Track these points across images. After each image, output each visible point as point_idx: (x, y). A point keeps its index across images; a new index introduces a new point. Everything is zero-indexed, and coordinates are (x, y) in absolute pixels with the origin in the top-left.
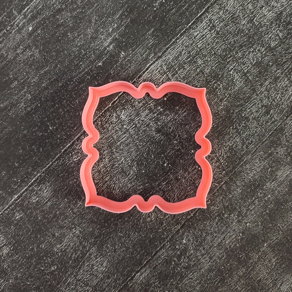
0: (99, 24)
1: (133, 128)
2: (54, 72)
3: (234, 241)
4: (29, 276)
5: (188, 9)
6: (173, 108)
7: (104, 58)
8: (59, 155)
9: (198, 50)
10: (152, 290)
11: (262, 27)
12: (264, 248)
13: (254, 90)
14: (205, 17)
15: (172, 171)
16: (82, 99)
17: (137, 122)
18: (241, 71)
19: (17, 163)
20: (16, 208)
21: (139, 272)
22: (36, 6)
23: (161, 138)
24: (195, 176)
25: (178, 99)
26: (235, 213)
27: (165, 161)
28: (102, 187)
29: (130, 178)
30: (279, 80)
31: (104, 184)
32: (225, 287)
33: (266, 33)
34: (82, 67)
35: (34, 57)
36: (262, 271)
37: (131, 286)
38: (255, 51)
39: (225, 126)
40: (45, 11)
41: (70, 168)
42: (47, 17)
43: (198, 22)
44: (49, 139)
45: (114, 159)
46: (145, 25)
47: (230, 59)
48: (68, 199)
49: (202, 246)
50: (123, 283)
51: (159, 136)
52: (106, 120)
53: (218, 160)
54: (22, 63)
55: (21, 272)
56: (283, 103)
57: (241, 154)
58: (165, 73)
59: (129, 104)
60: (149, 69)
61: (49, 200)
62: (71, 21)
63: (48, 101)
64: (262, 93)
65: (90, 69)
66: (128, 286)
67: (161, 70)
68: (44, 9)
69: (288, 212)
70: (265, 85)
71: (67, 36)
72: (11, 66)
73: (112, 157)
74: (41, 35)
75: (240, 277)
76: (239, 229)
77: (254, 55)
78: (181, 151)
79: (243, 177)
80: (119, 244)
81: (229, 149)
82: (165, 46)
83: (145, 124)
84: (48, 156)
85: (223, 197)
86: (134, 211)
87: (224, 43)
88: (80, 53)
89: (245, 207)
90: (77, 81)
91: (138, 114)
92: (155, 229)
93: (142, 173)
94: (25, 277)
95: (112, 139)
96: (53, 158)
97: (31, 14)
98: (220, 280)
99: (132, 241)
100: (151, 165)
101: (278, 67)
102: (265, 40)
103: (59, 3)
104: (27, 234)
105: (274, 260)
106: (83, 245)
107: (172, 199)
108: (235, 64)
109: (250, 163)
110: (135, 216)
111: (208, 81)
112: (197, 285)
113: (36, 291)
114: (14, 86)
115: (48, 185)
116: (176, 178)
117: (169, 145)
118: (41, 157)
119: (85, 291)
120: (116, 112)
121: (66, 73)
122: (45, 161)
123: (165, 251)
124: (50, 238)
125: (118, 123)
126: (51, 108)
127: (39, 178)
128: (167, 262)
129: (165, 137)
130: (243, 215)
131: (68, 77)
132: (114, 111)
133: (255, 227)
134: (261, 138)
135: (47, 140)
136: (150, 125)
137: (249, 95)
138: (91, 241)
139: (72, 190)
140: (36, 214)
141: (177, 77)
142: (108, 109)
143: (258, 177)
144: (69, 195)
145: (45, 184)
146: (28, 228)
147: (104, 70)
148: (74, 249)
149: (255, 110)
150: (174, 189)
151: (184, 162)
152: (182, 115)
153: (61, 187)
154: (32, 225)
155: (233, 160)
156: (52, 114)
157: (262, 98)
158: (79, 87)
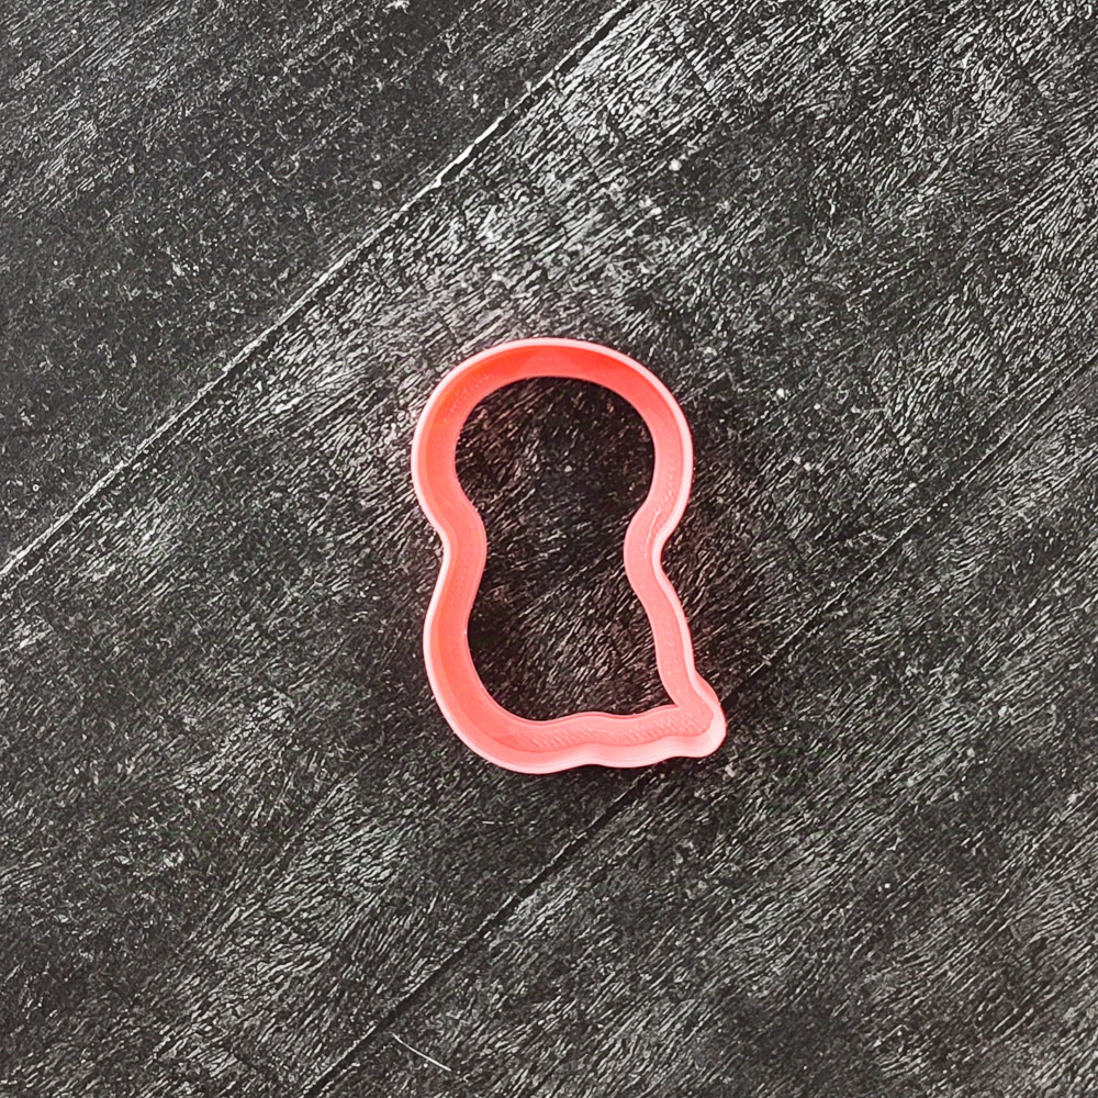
1: (532, 284)
2: (201, 31)
3: (942, 778)
4: (67, 891)
6: (707, 205)
8: (209, 386)
10: (585, 967)
13: (1058, 143)
16: (315, 153)
17: (548, 260)
18: (1008, 57)
19: (28, 415)
20: (18, 605)
21: (530, 893)
23: (647, 330)
24: (788, 499)
25: (730, 166)
26: (951, 662)
28: (391, 527)
29: (512, 495)
31: (398, 517)
34: (321, 12)
36: (1052, 906)
37: (496, 951)
39: (927, 291)
41: (254, 444)
44: (167, 314)
47: (963, 3)
48: (241, 574)
49: (803, 794)
50: (461, 934)
51: (643, 322)
52: (415, 244)
53: (889, 435)
55: (32, 871)
57: (986, 415)
58: (678, 52)
59: (519, 181)
60: (613, 34)
61: (159, 577)
63: (169, 152)
65: (357, 24)
66: (486, 948)
67: (663, 38)
75: (961, 928)
76: (965, 731)
78: (731, 391)
79: (993, 512)
80: (452, 772)
81: (940, 389)
83: (581, 271)
84: (162, 391)
85: (903, 592)
86: (522, 633)
89: (993, 638)
90: (296, 75)
91: (553, 225)
93: (564, 475)
94: (50, 893)
95: (438, 326)
96: (184, 396)
98: (872, 937)
100: (601, 444)
104: (62, 716)
106: (299, 771)
107: (685, 591)
108: (982, 25)
109: (1024, 451)
111: (863, 96)
112: (776, 953)
113: (97, 953)
114: (27, 85)
115: (161, 510)
116: (707, 501)
117: (684, 361)
118: (133, 391)
119: (303, 960)
120: (462, 213)
121: (251, 34)
122: (151, 410)
123: (646, 809)
124: (159, 737)
125: (467, 261)
126: (181, 184)
127: (122, 479)
128: (654, 855)
129: (665, 326)
130: (983, 669)
131: (260, 53)
132: (450, 209)
133: (1031, 723)
134: (1076, 350)
135: (161, 320)
136: (603, 276)
137: (1035, 162)
138: (332, 755)
139: (260, 536)
140: (104, 631)
141: (729, 71)
142: (426, 197)
143: (1056, 512)
144: (249, 559)
145: (148, 507)
146: (67, 688)
147: (415, 32)
148: (261, 784)
149: (1056, 229)
150: (697, 547)
151: (743, 435)
152: (746, 236)
153: (214, 520)
154: (85, 676)
155: (954, 439)
156: (185, 208)
157: (1090, 176)
158: (307, 99)
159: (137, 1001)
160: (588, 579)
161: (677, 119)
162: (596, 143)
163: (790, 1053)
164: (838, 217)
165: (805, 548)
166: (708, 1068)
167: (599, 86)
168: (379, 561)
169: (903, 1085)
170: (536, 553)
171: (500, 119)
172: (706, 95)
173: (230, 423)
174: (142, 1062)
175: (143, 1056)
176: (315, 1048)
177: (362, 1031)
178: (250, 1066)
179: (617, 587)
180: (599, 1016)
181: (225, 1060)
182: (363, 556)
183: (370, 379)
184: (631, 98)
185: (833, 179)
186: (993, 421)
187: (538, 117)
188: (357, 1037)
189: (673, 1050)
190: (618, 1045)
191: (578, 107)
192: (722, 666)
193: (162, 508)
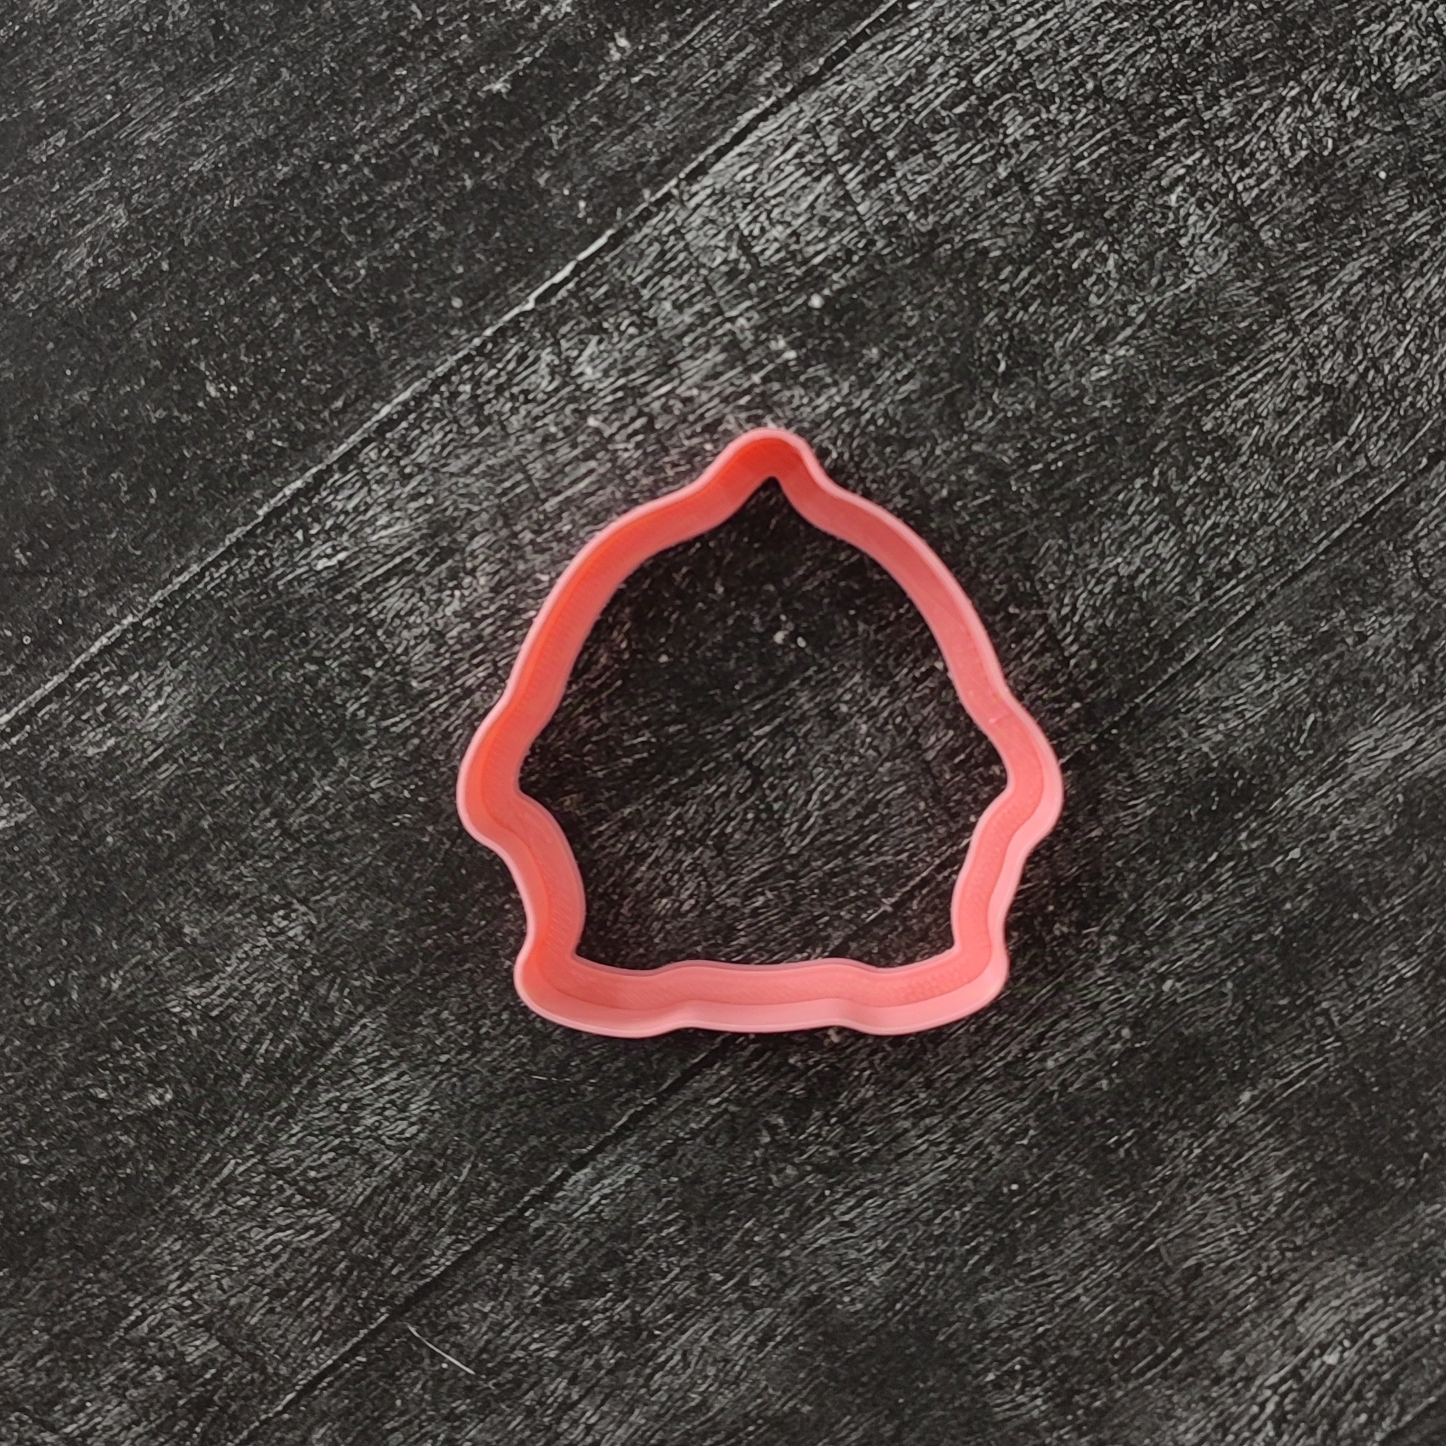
1: (636, 433)
2: (258, 105)
3: (1090, 1061)
4: (30, 1126)
6: (852, 352)
7: (521, 56)
8: (239, 532)
9: (1011, 64)
10: (644, 1261)
12: (1237, 1115)
13: (1280, 305)
15: (810, 672)
16: (385, 259)
17: (656, 405)
18: (1226, 195)
19: (23, 552)
21: (584, 1166)
23: (769, 498)
24: (925, 712)
25: (882, 307)
26: (1109, 921)
27: (777, 618)
28: (446, 715)
29: (594, 686)
30: (1416, 264)
31: (455, 703)
32: (1017, 1289)
33: (1377, 12)
34: (403, 91)
35: (165, 18)
36: (1212, 1226)
37: (540, 1232)
38: (1309, 101)
39: (1109, 472)
41: (289, 605)
44: (196, 442)
45: (523, 581)
47: (1176, 127)
48: (263, 760)
49: (920, 1069)
50: (499, 1208)
52: (497, 376)
53: (1052, 643)
54: (96, 40)
56: (1421, 383)
57: (1171, 625)
58: (829, 165)
59: (627, 308)
60: (751, 139)
61: (166, 757)
63: (210, 248)
64: (1317, 319)
65: (445, 108)
66: (526, 1227)
67: (813, 147)
69: (1379, 946)
70: (1340, 282)
72: (41, 51)
73: (513, 572)
75: (1100, 1244)
76: (1122, 1006)
77: (1301, 120)
78: (865, 577)
79: (1172, 744)
80: (499, 1014)
81: (1116, 591)
82: (844, 24)
83: (696, 422)
84: (184, 534)
86: (594, 852)
87: (1151, 39)
88: (401, 20)
89: (1162, 896)
90: (369, 164)
91: (665, 364)
93: (657, 667)
94: (10, 1127)
95: (519, 476)
96: (210, 542)
98: (992, 1248)
100: (706, 632)
101: (1418, 195)
102: (1367, 49)
104: (39, 915)
105: (1279, 1178)
106: (318, 1000)
107: (794, 814)
108: (1198, 155)
109: (1214, 672)
111: (1048, 232)
112: (875, 1259)
113: (60, 1203)
114: (49, 157)
115: (173, 676)
116: (827, 709)
118: (149, 532)
119: (306, 1228)
120: (557, 343)
121: (319, 113)
122: (169, 555)
123: (729, 1074)
124: (153, 947)
125: (559, 401)
126: (223, 287)
127: (130, 636)
128: (734, 1129)
130: (1148, 933)
131: (328, 136)
132: (544, 337)
133: (1202, 1001)
134: (1286, 553)
135: (188, 449)
136: (721, 428)
137: (1251, 325)
138: (357, 983)
139: (289, 716)
140: (96, 816)
141: (889, 192)
142: (515, 321)
143: (1248, 749)
144: (273, 741)
146: (48, 882)
147: (515, 121)
148: (271, 1013)
149: (1271, 406)
150: (812, 763)
151: (877, 632)
152: (896, 392)
153: (236, 693)
154: (71, 869)
155: (1130, 652)
156: (226, 317)
157: (1317, 345)
158: (380, 193)
159: (104, 1265)
160: (679, 793)
161: (821, 246)
162: (724, 269)
163: (885, 1380)
164: (1008, 376)
165: (942, 773)
166: (784, 1392)
167: (732, 200)
168: (430, 755)
169: (1018, 1429)
170: (620, 757)
171: (610, 232)
172: (859, 218)
173: (261, 577)
174: (105, 1338)
175: (108, 1329)
176: (313, 1335)
177: (372, 1319)
178: (234, 1352)
179: (713, 805)
180: (656, 1320)
181: (204, 1343)
182: (410, 747)
183: (433, 536)
184: (769, 218)
185: (1006, 329)
186: (1179, 635)
187: (655, 233)
188: (364, 1325)
189: (744, 1367)
190: (677, 1357)
191: (704, 223)
192: (833, 908)
193: (174, 674)
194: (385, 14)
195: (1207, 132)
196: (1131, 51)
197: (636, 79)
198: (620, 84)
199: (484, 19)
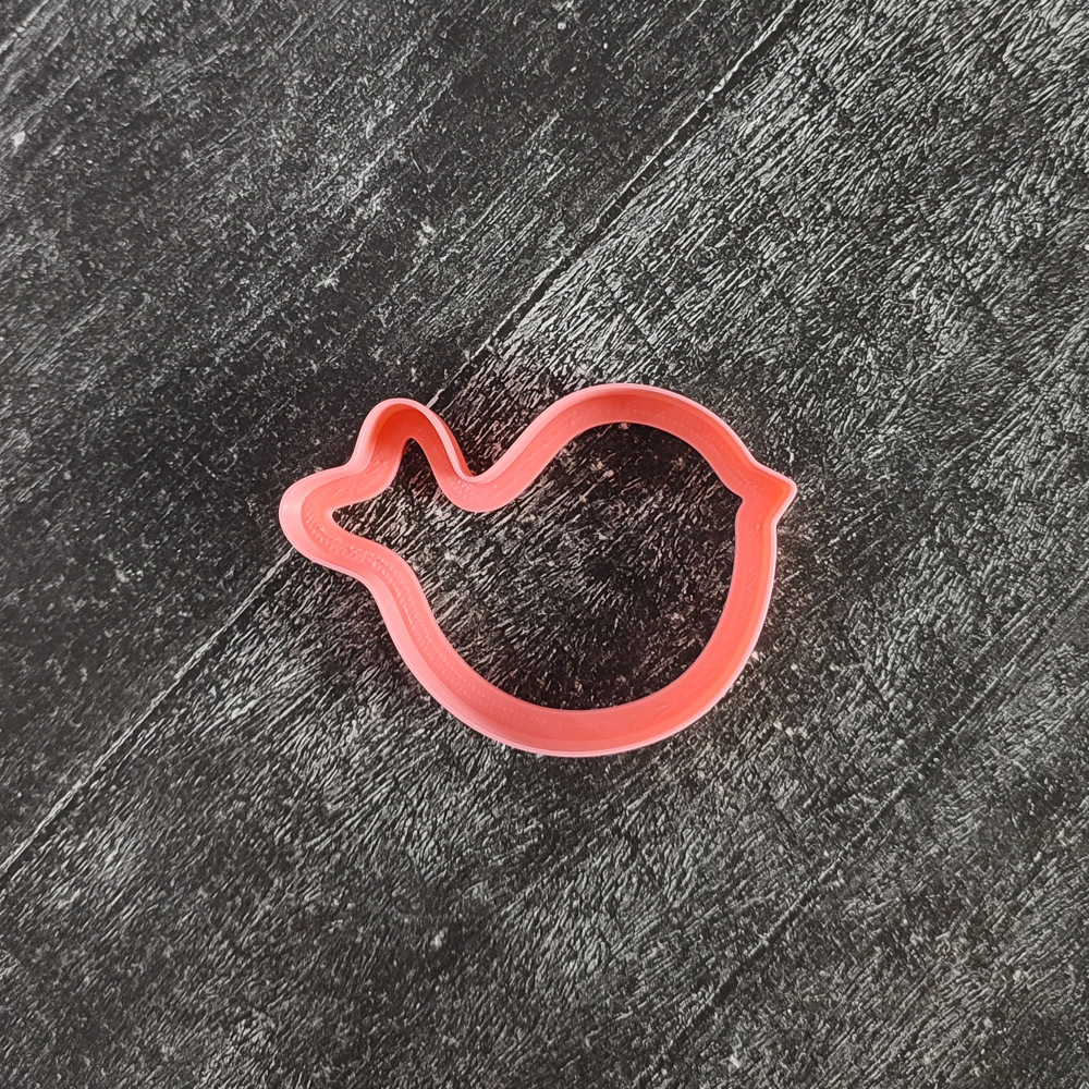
0: (316, 107)
1: (487, 561)
2: (128, 327)
3: (961, 1053)
5: (709, 19)
6: (661, 464)
7: (344, 253)
8: (162, 695)
9: (759, 199)
11: (1042, 85)
13: (1019, 370)
14: (786, 52)
15: (668, 747)
16: (253, 443)
17: (501, 534)
18: (958, 284)
22: (41, 39)
23: (610, 600)
24: (771, 768)
26: (958, 925)
28: (360, 829)
29: (483, 787)
31: (366, 818)
33: (1060, 110)
34: (249, 298)
35: (39, 266)
38: (1016, 194)
39: (897, 535)
40: (80, 56)
41: (213, 753)
42: (87, 83)
43: (754, 73)
44: (115, 623)
46: (522, 100)
47: (907, 232)
48: (210, 889)
49: (814, 1080)
51: (605, 592)
52: (362, 528)
53: (872, 691)
57: (970, 661)
58: (618, 307)
60: (548, 294)
61: (126, 899)
62: (193, 94)
63: (104, 455)
64: (1052, 378)
65: (286, 307)
67: (601, 294)
68: (73, 51)
70: (1067, 344)
71: (178, 165)
73: (399, 697)
74: (67, 164)
76: (979, 999)
77: (1011, 211)
79: (986, 763)
81: (920, 637)
82: (613, 186)
83: (536, 543)
84: (117, 703)
85: (901, 856)
86: (505, 931)
87: (874, 161)
88: (238, 240)
89: (999, 897)
90: (228, 364)
92: (600, 1009)
96: (137, 708)
97: (21, 72)
99: (504, 1069)
102: (1057, 142)
103: (141, 19)
104: (34, 1056)
107: (672, 872)
108: (929, 253)
109: (1013, 695)
110: (513, 954)
111: (812, 337)
115: (122, 828)
116: (687, 778)
117: (651, 630)
118: (85, 707)
120: (409, 493)
121: (180, 326)
122: (105, 725)
124: (136, 1070)
125: (417, 543)
126: (120, 486)
127: (81, 798)
129: (629, 595)
130: (992, 931)
131: (190, 345)
132: (397, 490)
133: (1049, 986)
134: (1058, 583)
135: (108, 629)
136: (559, 546)
137: (998, 391)
138: (318, 1075)
139: (227, 849)
140: (73, 960)
141: (672, 322)
143: (1053, 757)
144: (217, 873)
145: (109, 827)
147: (347, 309)
149: (1025, 459)
150: (681, 826)
152: (704, 493)
153: (178, 835)
154: (56, 1011)
155: (939, 689)
156: (125, 513)
157: (1056, 401)
158: (242, 388)
160: (570, 869)
161: (622, 376)
164: (798, 465)
165: (794, 818)
167: (540, 348)
168: (351, 867)
170: (512, 846)
171: (440, 392)
172: (650, 349)
173: (186, 732)
179: (601, 875)
182: (334, 862)
183: (326, 676)
184: (573, 359)
185: (789, 424)
186: (978, 668)
187: (479, 386)
191: (519, 372)
193: (124, 826)
194: (225, 235)
195: (934, 232)
196: (858, 173)
197: (444, 258)
198: (431, 265)
199: (308, 227)
